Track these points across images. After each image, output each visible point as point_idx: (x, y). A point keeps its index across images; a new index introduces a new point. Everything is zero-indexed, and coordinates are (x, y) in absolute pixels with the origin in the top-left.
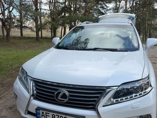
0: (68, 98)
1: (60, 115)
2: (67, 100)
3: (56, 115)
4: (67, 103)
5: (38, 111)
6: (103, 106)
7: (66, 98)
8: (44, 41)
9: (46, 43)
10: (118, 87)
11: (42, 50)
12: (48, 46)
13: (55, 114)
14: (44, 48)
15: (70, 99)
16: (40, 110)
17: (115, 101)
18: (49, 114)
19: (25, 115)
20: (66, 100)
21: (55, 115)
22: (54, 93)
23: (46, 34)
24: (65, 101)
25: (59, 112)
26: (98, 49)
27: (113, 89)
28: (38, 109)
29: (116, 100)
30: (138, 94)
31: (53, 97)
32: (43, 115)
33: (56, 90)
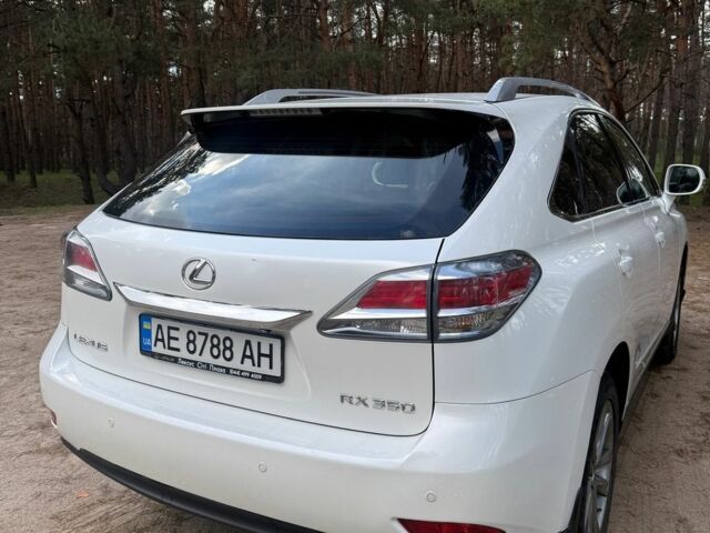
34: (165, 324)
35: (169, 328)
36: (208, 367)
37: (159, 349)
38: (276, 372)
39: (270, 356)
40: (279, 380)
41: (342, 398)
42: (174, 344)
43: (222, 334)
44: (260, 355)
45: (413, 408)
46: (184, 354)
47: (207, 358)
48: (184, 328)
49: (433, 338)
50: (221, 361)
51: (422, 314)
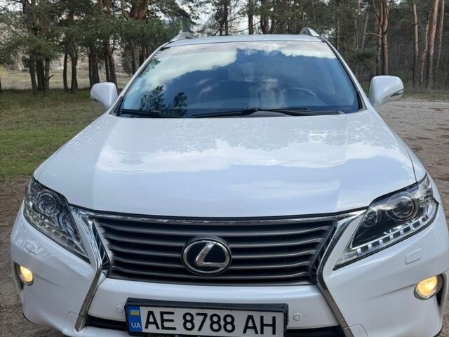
0: (228, 260)
1: (210, 312)
2: (225, 264)
3: (198, 314)
4: (227, 272)
5: (133, 312)
6: (334, 270)
7: (223, 261)
8: (11, 101)
9: (19, 107)
10: (365, 210)
11: (13, 129)
12: (29, 117)
13: (194, 312)
14: (17, 122)
15: (234, 262)
16: (141, 308)
17: (359, 250)
18: (172, 313)
19: (78, 330)
20: (222, 266)
21: (194, 315)
22: (180, 250)
23: (7, 79)
24: (221, 269)
25: (207, 304)
26: (255, 111)
27: (355, 219)
28: (133, 303)
29: (361, 248)
30: (411, 225)
31: (179, 261)
32: (151, 320)
33: (187, 239)
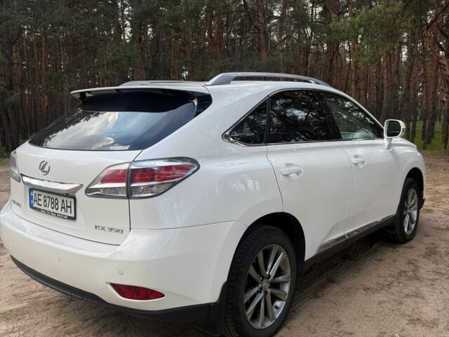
34: (37, 193)
35: (39, 195)
36: (50, 213)
37: (35, 205)
38: (73, 215)
39: (70, 207)
40: (74, 219)
41: (96, 226)
42: (40, 202)
43: (55, 197)
44: (67, 207)
45: (122, 231)
46: (43, 207)
47: (50, 209)
48: (43, 194)
49: (129, 197)
50: (54, 211)
51: (124, 185)
